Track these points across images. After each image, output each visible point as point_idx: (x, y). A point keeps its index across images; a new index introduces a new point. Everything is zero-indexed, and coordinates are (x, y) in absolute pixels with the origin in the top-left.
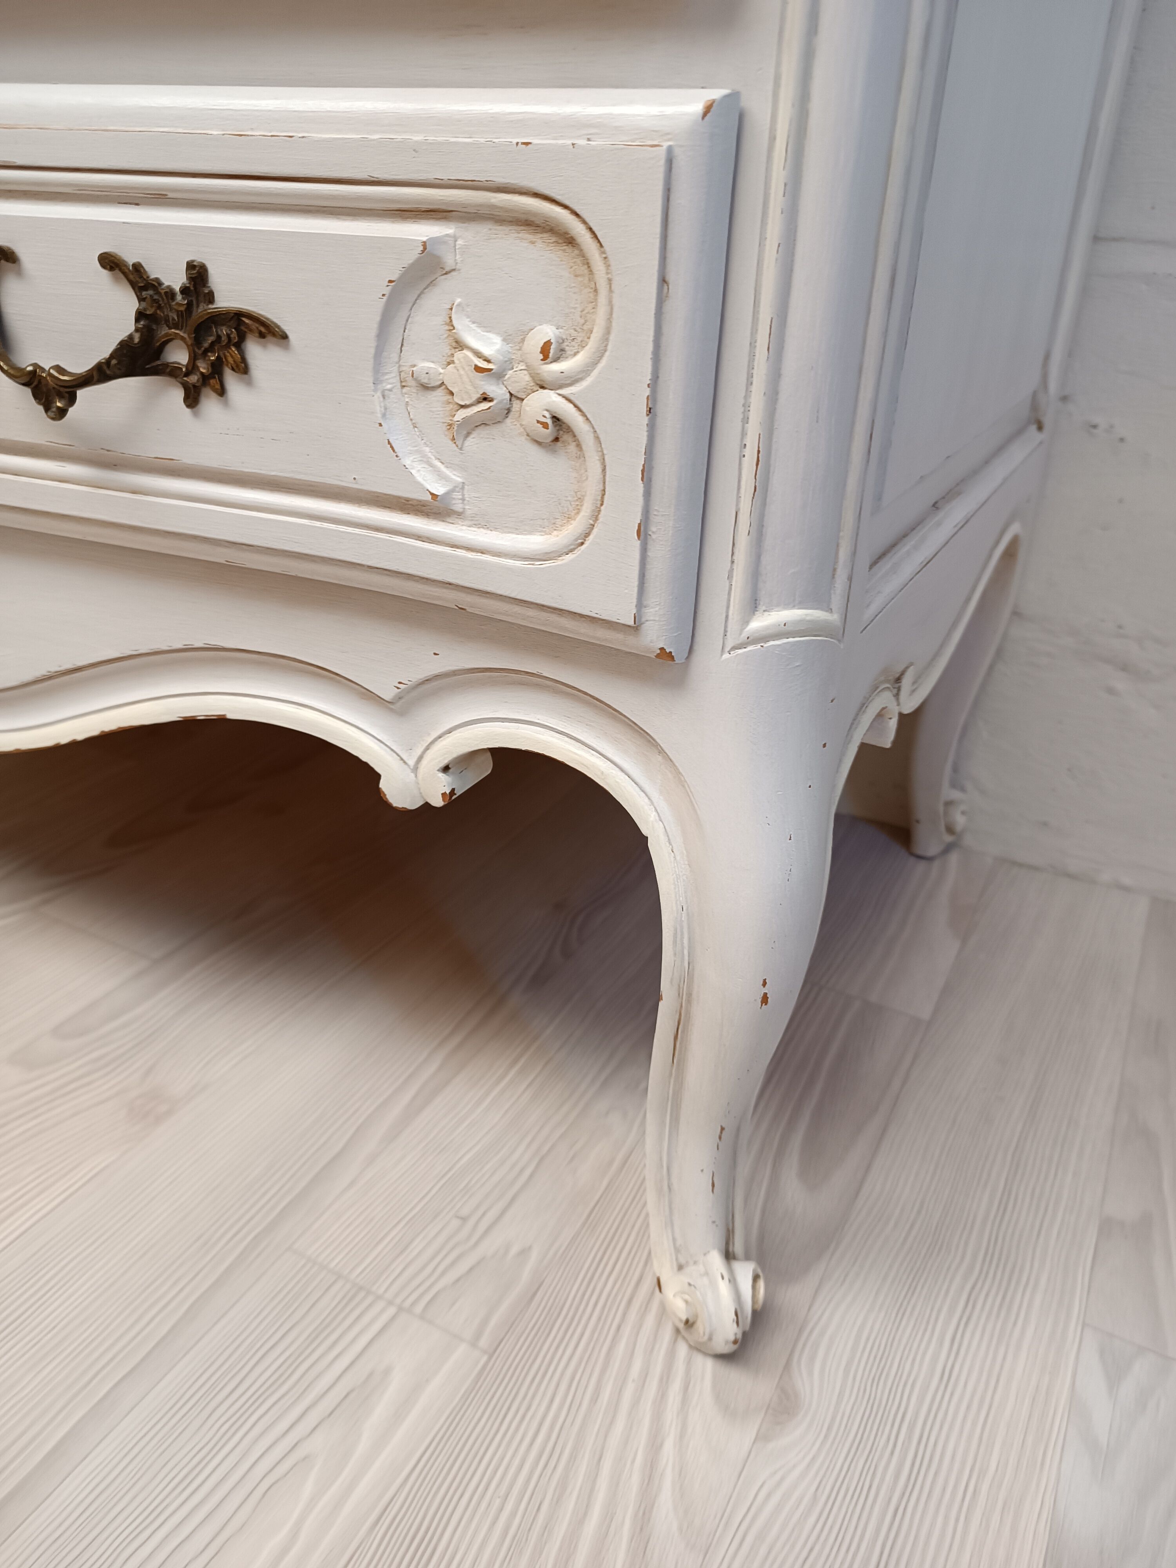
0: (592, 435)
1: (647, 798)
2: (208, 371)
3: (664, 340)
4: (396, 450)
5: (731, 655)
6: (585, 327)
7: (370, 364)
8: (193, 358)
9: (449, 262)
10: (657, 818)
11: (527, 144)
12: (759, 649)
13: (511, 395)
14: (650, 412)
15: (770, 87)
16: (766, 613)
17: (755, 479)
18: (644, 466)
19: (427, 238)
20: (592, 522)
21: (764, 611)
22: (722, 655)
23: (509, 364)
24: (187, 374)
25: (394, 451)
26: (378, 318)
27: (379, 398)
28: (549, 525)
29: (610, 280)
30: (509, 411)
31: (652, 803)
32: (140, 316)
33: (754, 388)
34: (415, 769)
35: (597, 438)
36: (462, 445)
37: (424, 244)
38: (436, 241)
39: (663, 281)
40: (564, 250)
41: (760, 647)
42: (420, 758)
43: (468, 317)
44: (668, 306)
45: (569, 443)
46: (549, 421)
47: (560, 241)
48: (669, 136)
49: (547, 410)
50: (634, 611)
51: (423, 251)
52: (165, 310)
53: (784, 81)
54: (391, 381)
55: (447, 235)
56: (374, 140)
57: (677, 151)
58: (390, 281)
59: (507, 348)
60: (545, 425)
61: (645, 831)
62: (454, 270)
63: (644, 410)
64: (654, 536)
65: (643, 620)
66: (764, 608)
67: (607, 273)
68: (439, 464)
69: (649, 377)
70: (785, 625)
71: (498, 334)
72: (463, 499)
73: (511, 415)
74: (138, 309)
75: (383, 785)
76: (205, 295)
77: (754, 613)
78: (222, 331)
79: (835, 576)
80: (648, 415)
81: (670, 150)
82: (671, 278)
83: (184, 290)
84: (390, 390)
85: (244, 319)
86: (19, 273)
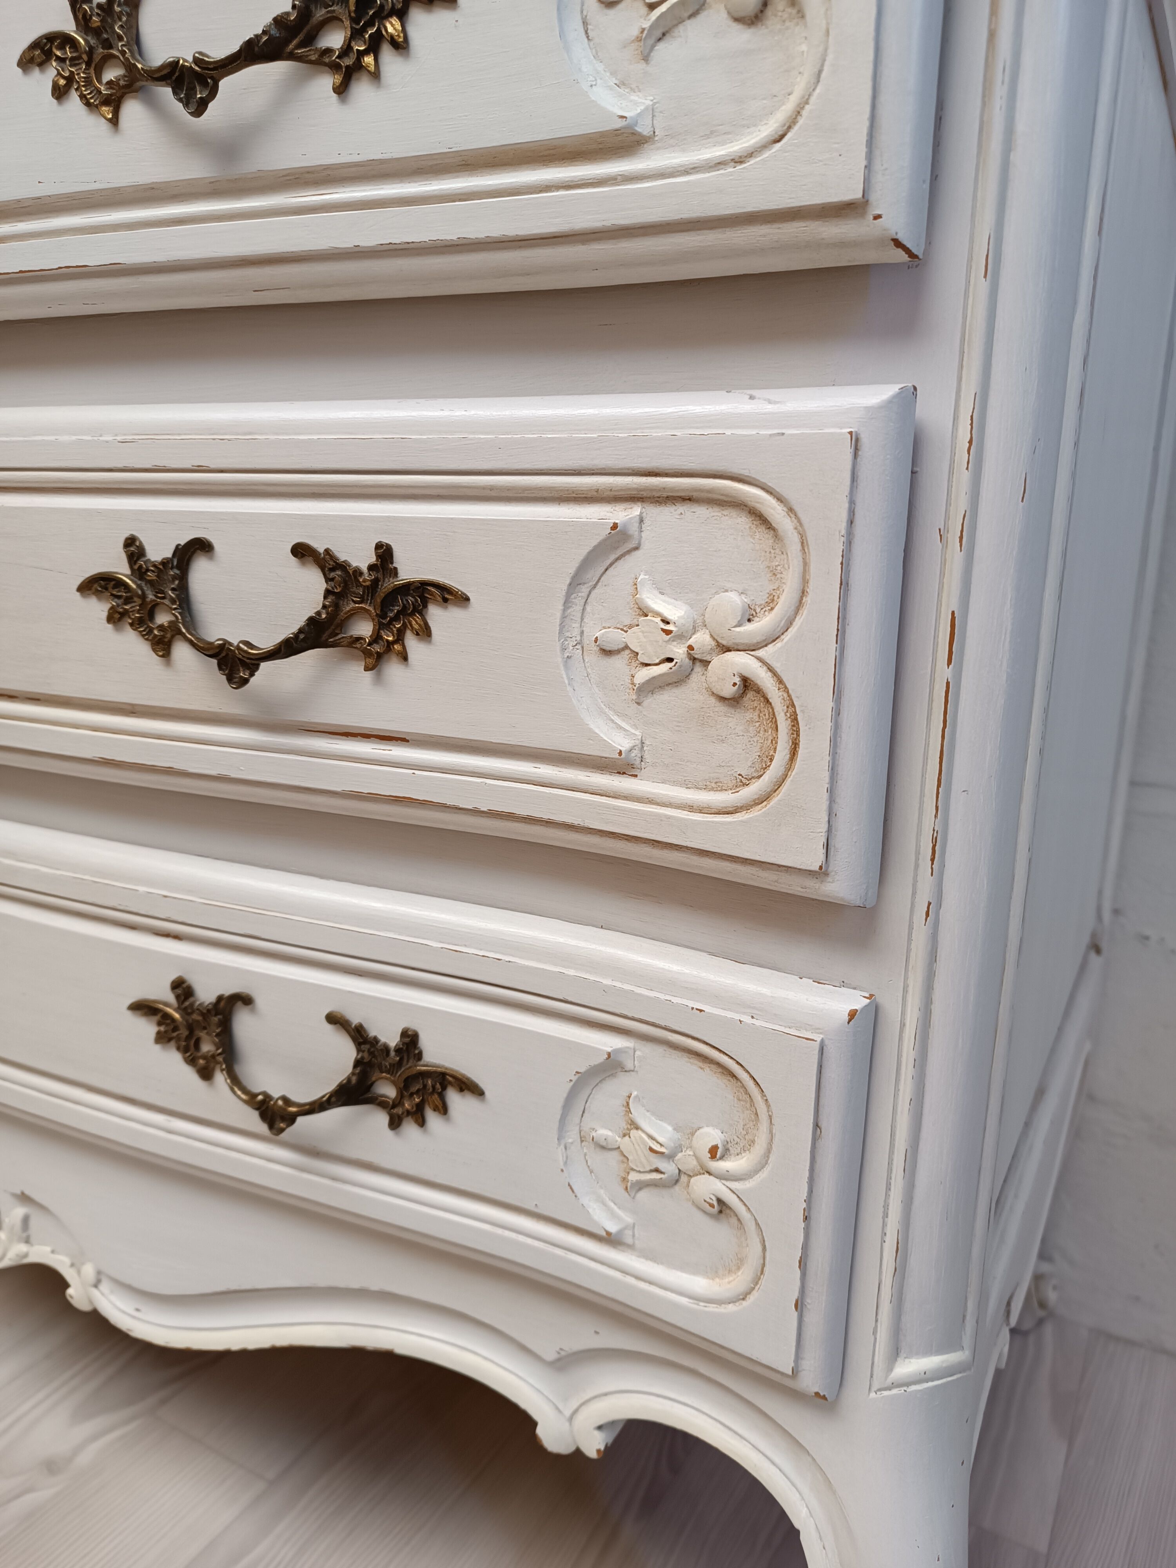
0: (753, 1223)
1: (798, 1493)
2: (413, 1108)
3: (817, 1167)
4: (575, 1191)
5: (877, 1396)
6: (747, 1137)
7: (556, 1125)
8: (401, 1096)
9: (629, 1065)
10: (809, 1514)
11: (701, 1011)
12: (902, 1393)
13: (680, 1170)
14: (806, 1219)
15: (900, 994)
16: (907, 1360)
17: (896, 1262)
18: (801, 1258)
19: (611, 1049)
20: (752, 1286)
21: (905, 1358)
22: (869, 1394)
23: (679, 1148)
24: (394, 1106)
25: (573, 1191)
26: (565, 1095)
27: (562, 1149)
28: (712, 1271)
29: (770, 1117)
30: (677, 1181)
31: (803, 1499)
32: (357, 1063)
33: (892, 1193)
34: (571, 1419)
35: (757, 1224)
36: (635, 1195)
37: (609, 1054)
38: (618, 1051)
39: (817, 1126)
40: (729, 1080)
41: (903, 1391)
42: (576, 1411)
43: (643, 1106)
44: (820, 1143)
45: (731, 1216)
46: (715, 1203)
47: (726, 1073)
48: (821, 1031)
49: (713, 1195)
50: (792, 1364)
51: (607, 1059)
52: (379, 1060)
53: (910, 989)
54: (572, 1136)
55: (628, 1048)
56: (569, 976)
57: (827, 1042)
58: (577, 1072)
59: (678, 1136)
60: (712, 1206)
61: (797, 1524)
62: (633, 1071)
63: (801, 1217)
64: (808, 1306)
65: (800, 1369)
66: (905, 1355)
67: (768, 1111)
68: (612, 1205)
69: (806, 1194)
70: (925, 1373)
71: (669, 1124)
72: (634, 1236)
73: (679, 1184)
74: (356, 1058)
75: (539, 1431)
76: (415, 1055)
77: (896, 1360)
78: (427, 1082)
79: (965, 1321)
80: (804, 1221)
81: (822, 1041)
82: (823, 1124)
83: (398, 1050)
84: (572, 1143)
85: (448, 1077)
86: (253, 1011)
